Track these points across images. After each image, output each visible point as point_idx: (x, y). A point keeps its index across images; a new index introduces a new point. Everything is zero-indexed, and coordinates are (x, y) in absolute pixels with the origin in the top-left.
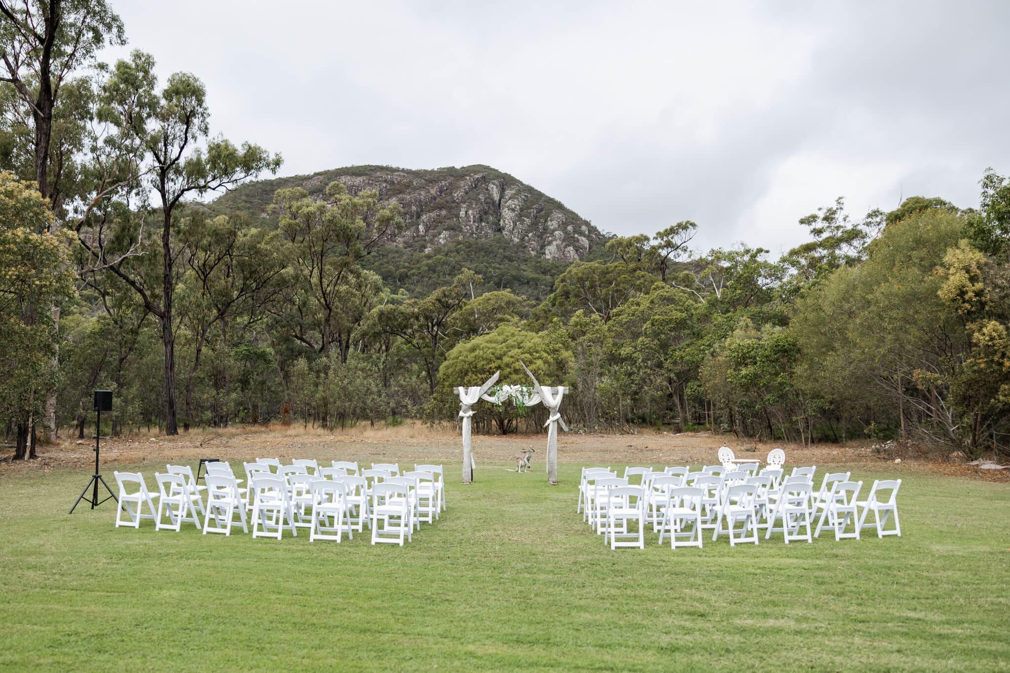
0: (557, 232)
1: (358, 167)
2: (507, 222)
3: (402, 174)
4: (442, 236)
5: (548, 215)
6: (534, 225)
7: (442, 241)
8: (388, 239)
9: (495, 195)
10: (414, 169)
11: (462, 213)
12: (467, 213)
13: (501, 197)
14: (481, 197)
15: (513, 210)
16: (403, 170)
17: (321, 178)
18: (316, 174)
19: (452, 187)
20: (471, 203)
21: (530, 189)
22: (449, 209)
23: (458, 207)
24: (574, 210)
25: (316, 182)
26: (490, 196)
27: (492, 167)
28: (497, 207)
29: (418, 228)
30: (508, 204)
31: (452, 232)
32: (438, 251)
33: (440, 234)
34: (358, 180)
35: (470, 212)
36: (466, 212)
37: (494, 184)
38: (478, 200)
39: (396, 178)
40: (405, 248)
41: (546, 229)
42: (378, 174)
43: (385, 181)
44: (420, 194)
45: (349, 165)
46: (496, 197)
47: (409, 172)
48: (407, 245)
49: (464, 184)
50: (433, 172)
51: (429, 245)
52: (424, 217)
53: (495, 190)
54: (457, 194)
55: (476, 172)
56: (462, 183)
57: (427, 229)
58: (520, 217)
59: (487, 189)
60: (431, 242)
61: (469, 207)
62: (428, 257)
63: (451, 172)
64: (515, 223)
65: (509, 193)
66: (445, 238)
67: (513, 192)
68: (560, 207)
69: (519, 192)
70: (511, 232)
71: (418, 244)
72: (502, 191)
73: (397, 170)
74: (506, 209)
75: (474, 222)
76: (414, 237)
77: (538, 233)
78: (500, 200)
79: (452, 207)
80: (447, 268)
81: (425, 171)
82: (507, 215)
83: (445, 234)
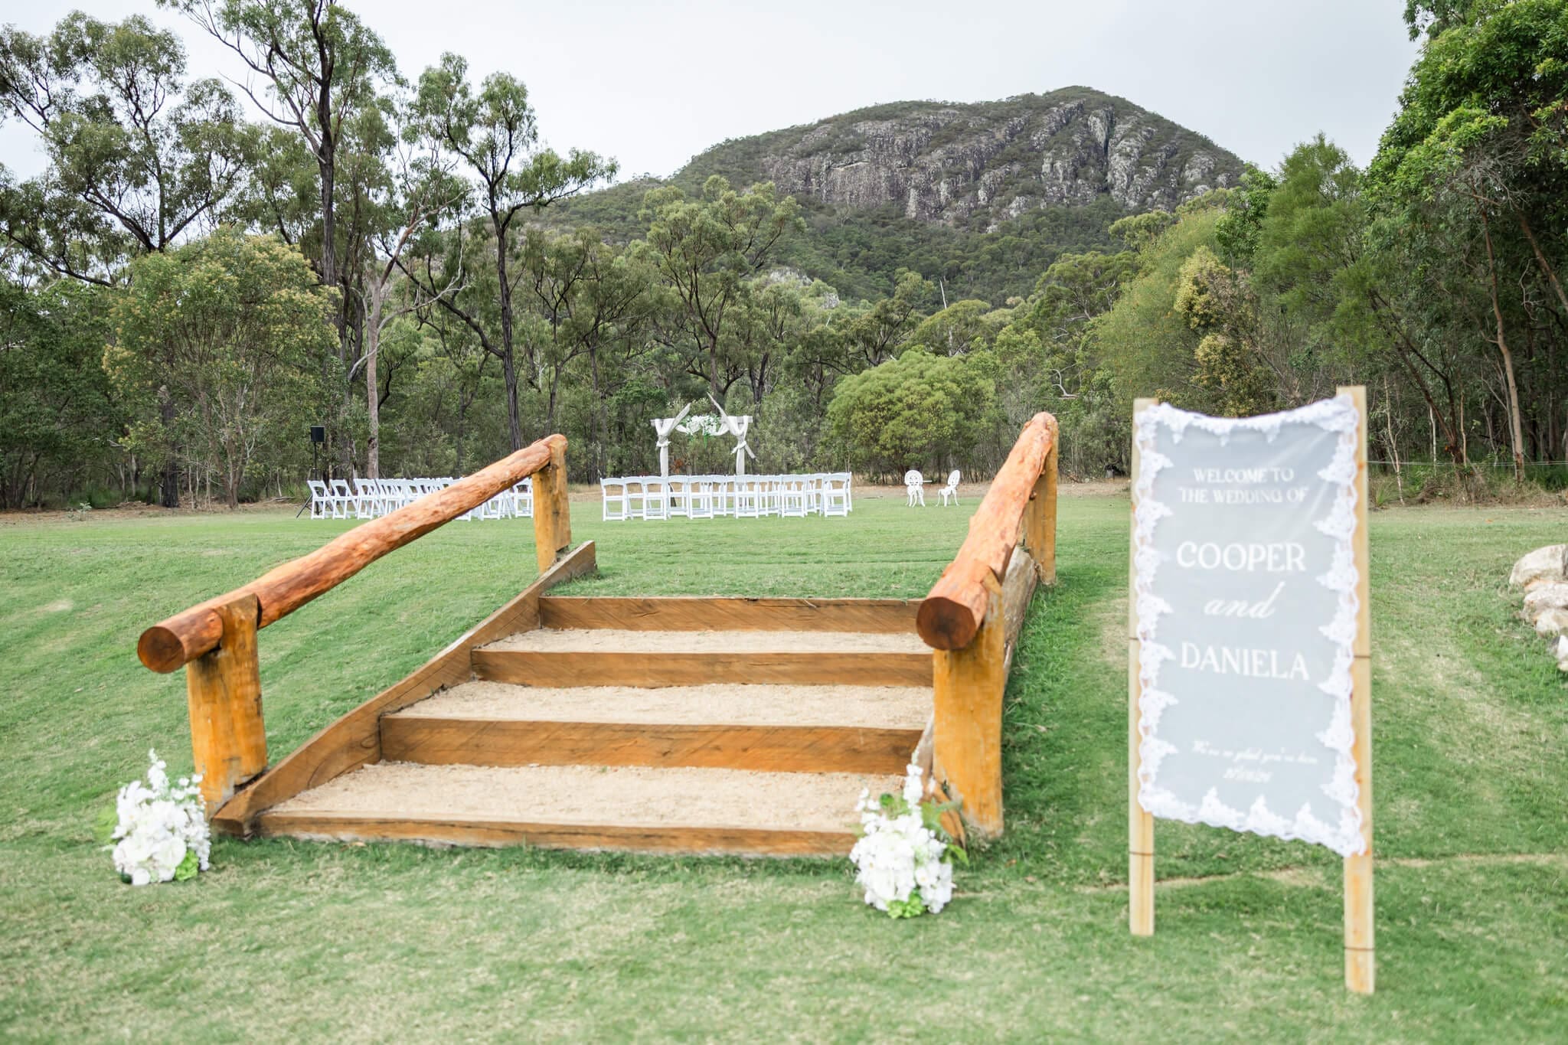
0: (1199, 187)
1: (883, 107)
2: (1117, 175)
3: (951, 111)
4: (1014, 205)
5: (1185, 160)
6: (1162, 178)
7: (1014, 214)
8: (931, 216)
9: (1099, 133)
10: (970, 102)
11: (1046, 167)
12: (1053, 166)
13: (1109, 136)
14: (1077, 138)
15: (1128, 156)
16: (953, 106)
17: (829, 127)
18: (821, 122)
19: (1030, 127)
20: (1060, 150)
21: (1156, 120)
22: (1025, 161)
23: (1039, 157)
24: (1229, 149)
25: (821, 135)
26: (1090, 136)
27: (1095, 88)
28: (1102, 153)
29: (976, 195)
30: (1119, 146)
31: (1029, 198)
32: (1006, 229)
33: (1010, 202)
34: (884, 127)
35: (1058, 164)
36: (1052, 164)
37: (1097, 116)
38: (1071, 144)
39: (942, 118)
40: (957, 227)
41: (1181, 183)
42: (915, 114)
43: (926, 125)
44: (979, 142)
45: (871, 105)
46: (1101, 137)
47: (963, 108)
48: (960, 222)
49: (1050, 120)
50: (999, 104)
51: (993, 220)
52: (986, 177)
53: (1099, 125)
54: (1038, 137)
55: (1067, 99)
56: (1045, 119)
57: (991, 195)
58: (1139, 167)
59: (1086, 126)
60: (997, 215)
61: (1057, 156)
62: (993, 239)
63: (1029, 102)
64: (1131, 177)
65: (1121, 128)
66: (1019, 208)
67: (1129, 126)
68: (1206, 145)
69: (1137, 126)
70: (1125, 192)
71: (977, 219)
72: (1111, 125)
73: (944, 106)
74: (1116, 155)
75: (1065, 179)
76: (970, 210)
77: (1168, 191)
78: (1107, 142)
79: (1030, 158)
80: (1020, 255)
81: (988, 104)
82: (1118, 164)
83: (1018, 201)
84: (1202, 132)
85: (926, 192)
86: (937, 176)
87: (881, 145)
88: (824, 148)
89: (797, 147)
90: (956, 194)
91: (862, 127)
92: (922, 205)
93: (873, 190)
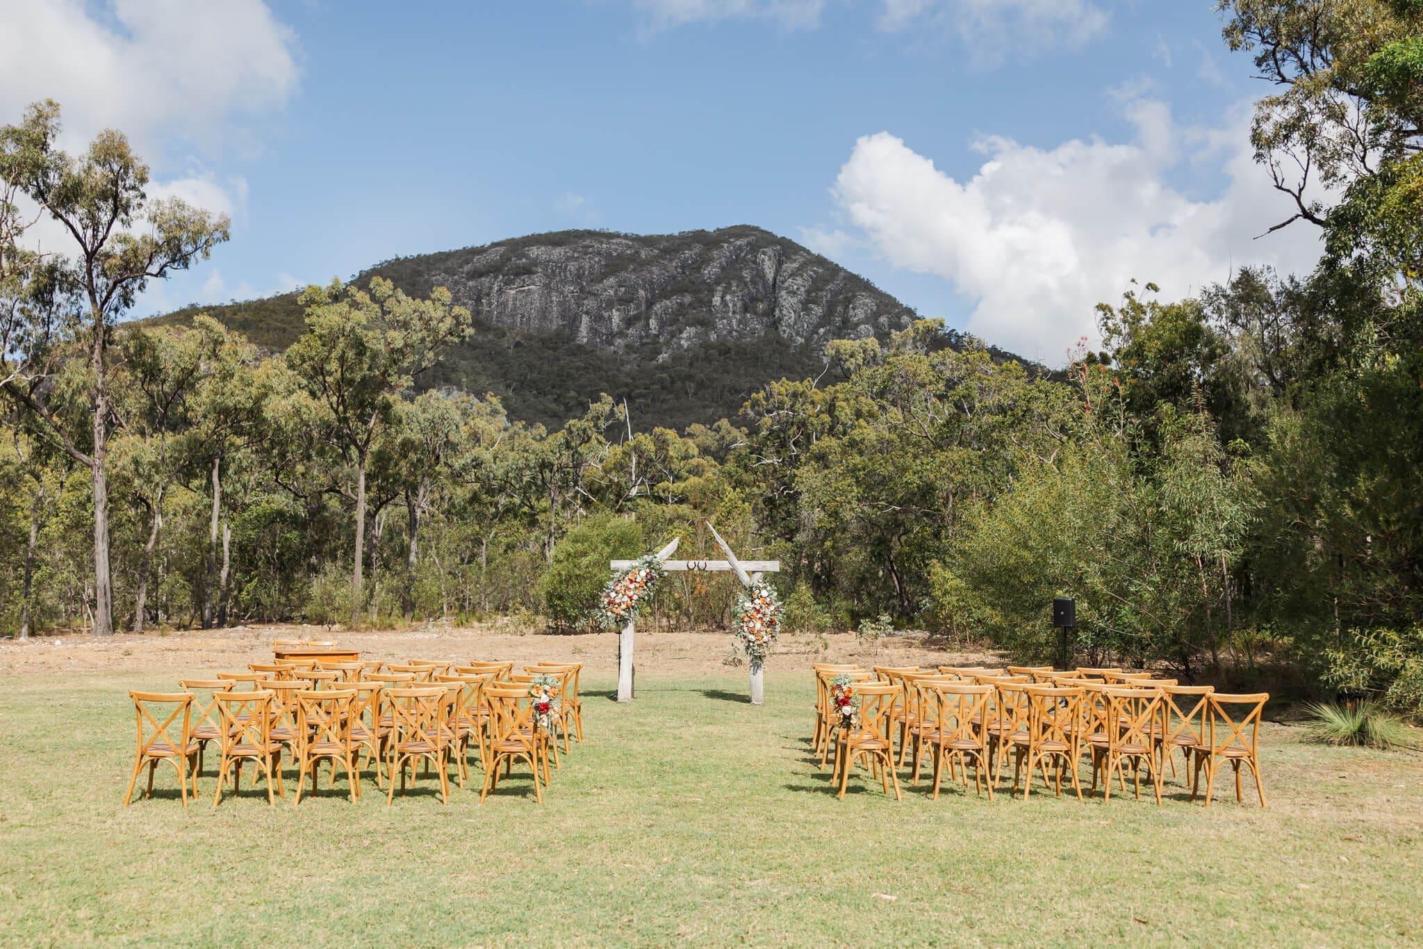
0: (862, 327)
1: (556, 234)
2: (785, 312)
3: (624, 241)
4: (684, 335)
5: (848, 301)
6: (827, 316)
7: (685, 343)
8: (602, 341)
9: (767, 271)
10: (642, 234)
11: (717, 300)
12: (725, 301)
13: (777, 272)
14: (746, 274)
15: (795, 294)
16: (626, 237)
17: (502, 249)
18: (494, 245)
19: (701, 260)
20: (730, 285)
21: (820, 261)
22: (695, 292)
23: (712, 292)
24: (889, 292)
25: (494, 256)
26: (760, 275)
27: (763, 228)
28: (771, 290)
29: (648, 324)
30: (786, 284)
31: (700, 329)
33: (681, 332)
34: (558, 253)
35: (728, 297)
36: (722, 298)
37: (764, 253)
38: (740, 280)
39: (615, 247)
40: (628, 353)
41: (846, 322)
42: (587, 242)
43: (599, 253)
44: (651, 272)
45: (543, 232)
46: (770, 275)
47: (637, 239)
48: (631, 349)
49: (720, 256)
50: (670, 237)
51: (664, 349)
52: (657, 307)
53: (767, 264)
54: (710, 271)
55: (738, 236)
56: (715, 253)
57: (662, 325)
58: (806, 305)
59: (755, 262)
60: (668, 344)
61: (727, 290)
62: (662, 368)
63: (699, 237)
64: (797, 313)
65: (789, 267)
66: (689, 338)
67: (796, 265)
68: (867, 287)
69: (804, 266)
70: (792, 328)
71: (648, 347)
72: (779, 264)
73: (617, 236)
74: (783, 293)
75: (734, 312)
76: (641, 337)
77: (832, 328)
78: (775, 279)
79: (702, 291)
80: (691, 386)
81: (661, 237)
82: (786, 301)
83: (689, 331)
84: (864, 276)
85: (598, 318)
86: (610, 305)
87: (554, 272)
88: (494, 270)
89: (467, 268)
90: (629, 322)
91: (534, 252)
92: (593, 331)
93: (544, 314)
